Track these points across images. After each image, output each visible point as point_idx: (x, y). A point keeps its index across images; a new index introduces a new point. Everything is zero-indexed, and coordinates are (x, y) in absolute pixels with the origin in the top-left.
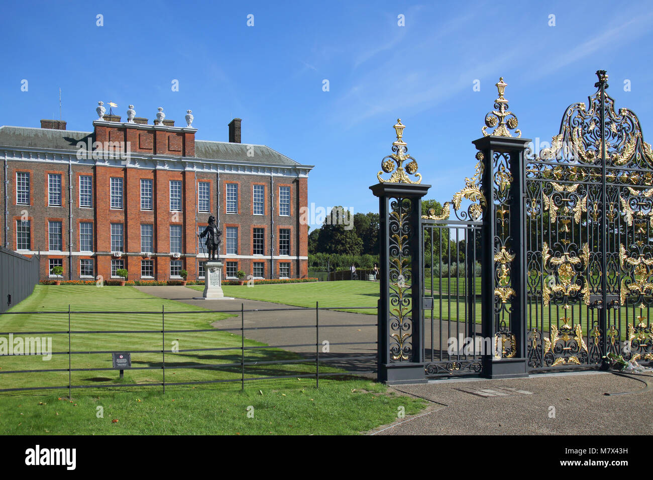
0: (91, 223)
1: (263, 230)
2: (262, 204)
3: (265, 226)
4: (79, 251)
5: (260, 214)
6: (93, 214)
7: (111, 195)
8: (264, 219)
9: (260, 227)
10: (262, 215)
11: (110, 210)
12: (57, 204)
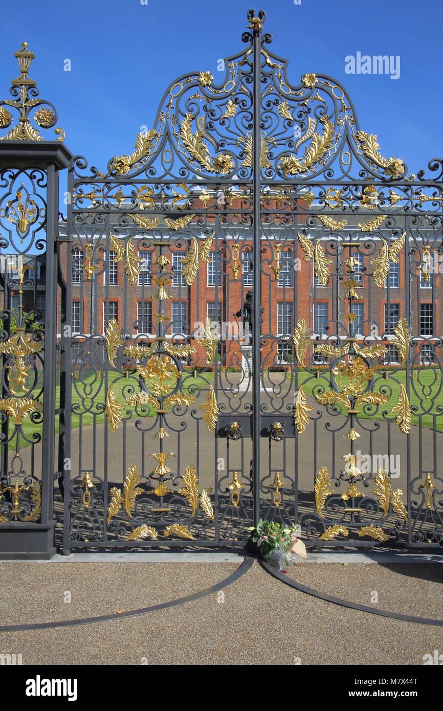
0: (184, 303)
1: (397, 306)
2: (396, 275)
3: (401, 300)
4: (171, 334)
5: (394, 287)
6: (187, 293)
7: (208, 270)
8: (398, 292)
9: (394, 302)
10: (396, 287)
11: (206, 288)
12: (147, 283)
